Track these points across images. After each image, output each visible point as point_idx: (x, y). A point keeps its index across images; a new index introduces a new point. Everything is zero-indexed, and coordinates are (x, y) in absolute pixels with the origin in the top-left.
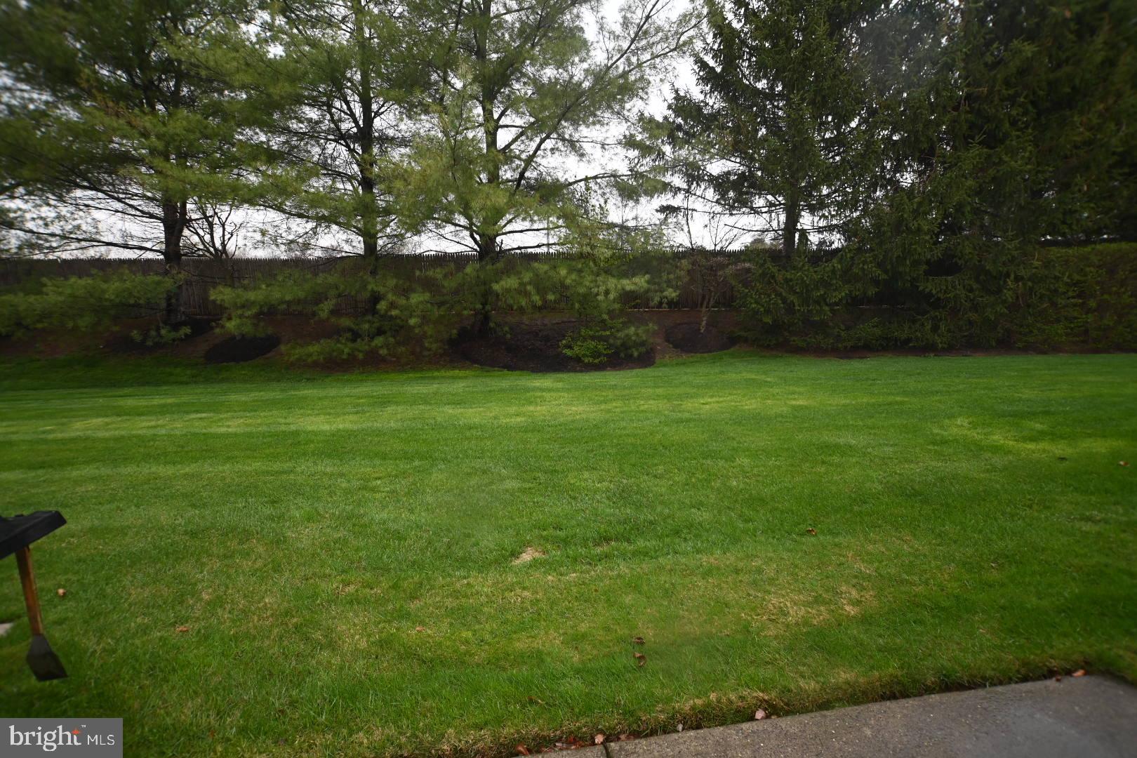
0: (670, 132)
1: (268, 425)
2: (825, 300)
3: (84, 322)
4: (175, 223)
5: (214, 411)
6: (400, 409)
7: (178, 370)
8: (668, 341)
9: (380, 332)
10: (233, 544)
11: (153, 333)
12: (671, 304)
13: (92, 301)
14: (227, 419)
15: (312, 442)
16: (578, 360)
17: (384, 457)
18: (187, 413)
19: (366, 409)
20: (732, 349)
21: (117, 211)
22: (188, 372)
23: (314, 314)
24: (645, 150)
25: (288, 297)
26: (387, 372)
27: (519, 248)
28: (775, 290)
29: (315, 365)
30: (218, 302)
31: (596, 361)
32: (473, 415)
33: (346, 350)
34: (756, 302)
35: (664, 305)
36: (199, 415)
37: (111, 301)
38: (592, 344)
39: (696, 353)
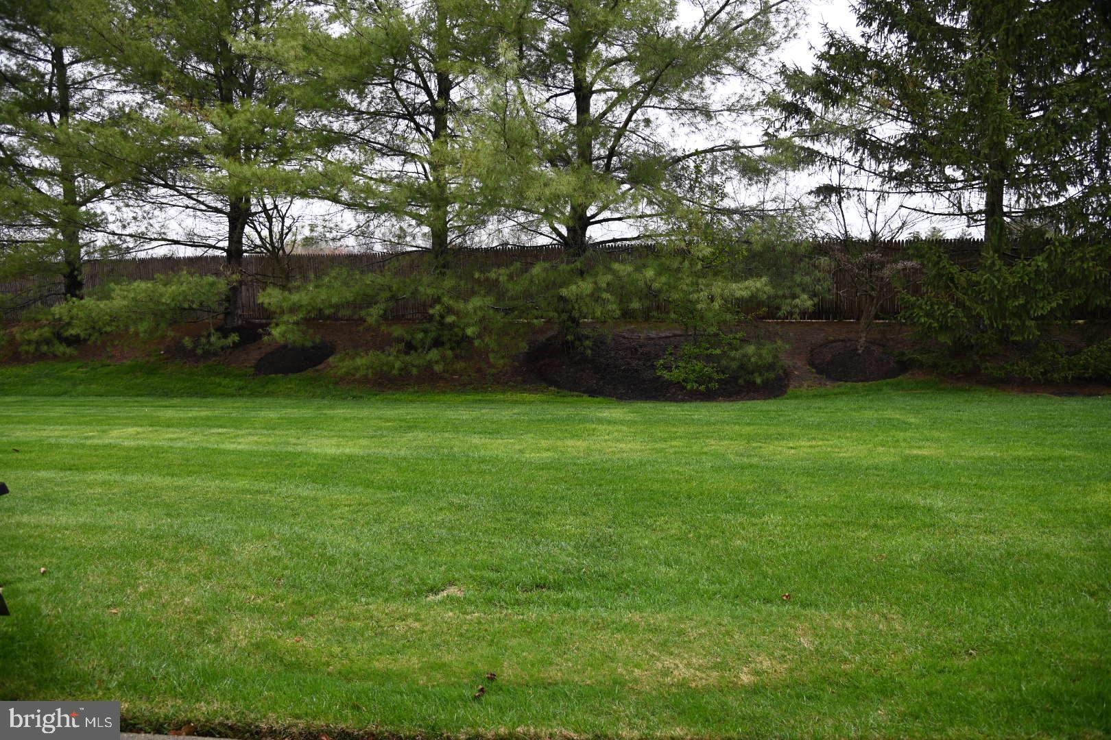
0: (822, 86)
1: (276, 445)
2: (1028, 313)
3: (143, 327)
4: (239, 217)
5: (236, 427)
6: (421, 435)
7: (227, 381)
8: (812, 364)
9: (437, 343)
10: (183, 551)
11: (203, 340)
12: (803, 314)
13: (151, 305)
14: (243, 436)
15: (307, 464)
16: (680, 386)
17: (369, 484)
18: (211, 427)
19: (385, 433)
20: (901, 377)
21: (187, 207)
22: (236, 383)
23: (362, 320)
24: (791, 109)
25: (334, 300)
26: (444, 393)
27: (614, 240)
28: (952, 297)
29: (365, 381)
30: (265, 306)
31: (702, 388)
32: (498, 447)
33: (398, 364)
34: (927, 315)
35: (796, 316)
36: (220, 430)
37: (167, 305)
38: (698, 365)
39: (846, 381)
